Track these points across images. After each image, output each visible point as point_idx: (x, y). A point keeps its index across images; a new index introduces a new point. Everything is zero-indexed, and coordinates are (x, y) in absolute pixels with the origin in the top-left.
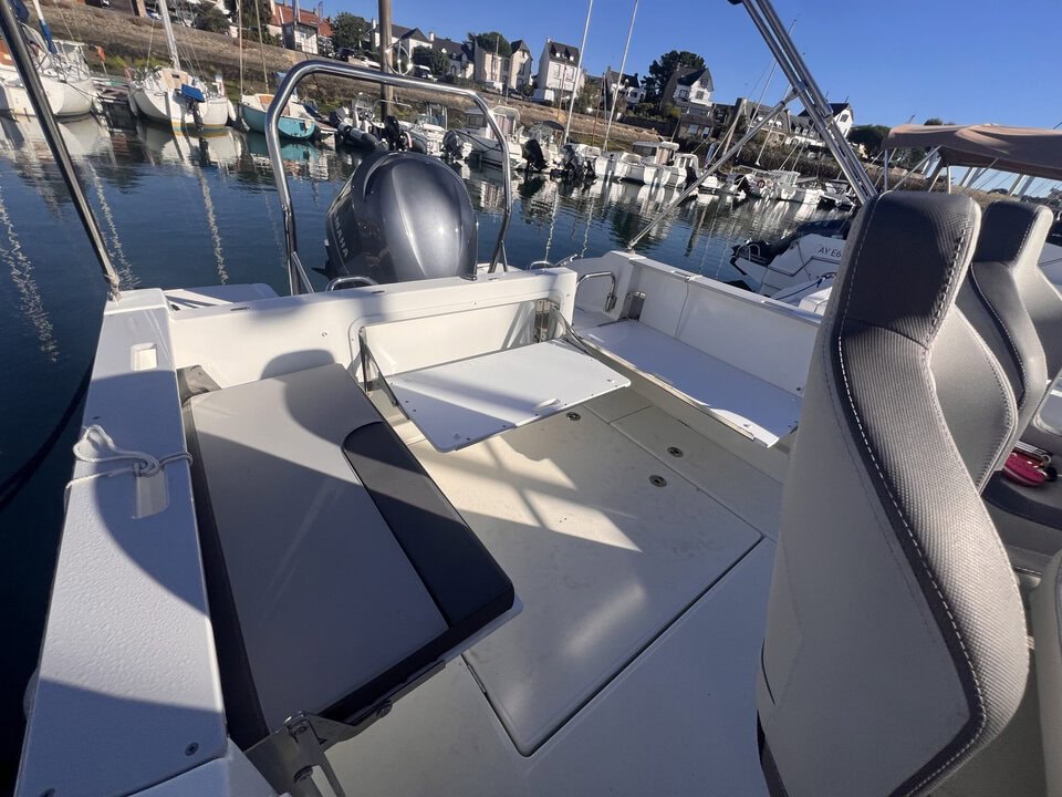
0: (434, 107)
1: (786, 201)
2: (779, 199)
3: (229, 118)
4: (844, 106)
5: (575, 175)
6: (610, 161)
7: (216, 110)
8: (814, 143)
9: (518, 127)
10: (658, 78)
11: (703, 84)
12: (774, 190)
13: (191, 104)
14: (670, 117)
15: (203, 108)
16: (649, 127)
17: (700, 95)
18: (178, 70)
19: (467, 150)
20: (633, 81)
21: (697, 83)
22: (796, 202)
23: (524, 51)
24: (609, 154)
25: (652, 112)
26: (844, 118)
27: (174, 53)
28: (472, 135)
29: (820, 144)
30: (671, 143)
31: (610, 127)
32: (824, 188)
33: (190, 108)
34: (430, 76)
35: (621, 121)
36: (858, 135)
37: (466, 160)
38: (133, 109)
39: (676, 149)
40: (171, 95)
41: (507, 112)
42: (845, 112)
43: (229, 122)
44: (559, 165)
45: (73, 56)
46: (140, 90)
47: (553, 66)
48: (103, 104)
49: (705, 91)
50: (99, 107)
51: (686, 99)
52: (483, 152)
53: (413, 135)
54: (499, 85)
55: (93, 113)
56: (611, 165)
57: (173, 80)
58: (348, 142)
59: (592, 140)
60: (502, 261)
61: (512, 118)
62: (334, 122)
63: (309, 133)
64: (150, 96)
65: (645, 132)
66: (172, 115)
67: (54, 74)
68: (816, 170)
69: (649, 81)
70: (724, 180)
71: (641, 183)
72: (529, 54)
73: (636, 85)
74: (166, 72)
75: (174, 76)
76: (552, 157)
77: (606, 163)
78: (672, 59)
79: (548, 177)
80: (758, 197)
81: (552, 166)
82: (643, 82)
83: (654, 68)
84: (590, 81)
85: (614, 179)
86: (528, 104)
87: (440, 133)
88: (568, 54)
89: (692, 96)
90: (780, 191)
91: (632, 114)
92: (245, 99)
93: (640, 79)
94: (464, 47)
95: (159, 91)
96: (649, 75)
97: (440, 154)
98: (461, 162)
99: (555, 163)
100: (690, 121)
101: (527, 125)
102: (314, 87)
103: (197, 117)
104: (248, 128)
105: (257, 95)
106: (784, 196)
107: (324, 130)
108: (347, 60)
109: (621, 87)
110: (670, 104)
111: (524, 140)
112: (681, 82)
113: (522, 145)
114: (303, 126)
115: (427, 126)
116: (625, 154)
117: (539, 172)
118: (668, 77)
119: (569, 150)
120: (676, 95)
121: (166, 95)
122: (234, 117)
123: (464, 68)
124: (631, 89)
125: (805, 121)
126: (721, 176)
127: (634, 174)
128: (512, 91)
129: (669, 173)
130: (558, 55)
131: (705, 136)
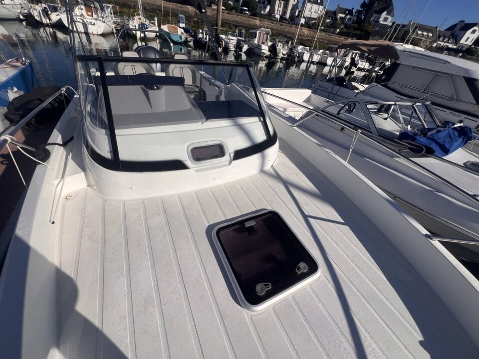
5: (292, 60)
6: (311, 54)
10: (364, 10)
11: (388, 14)
14: (366, 31)
17: (386, 19)
18: (141, 17)
19: (245, 48)
20: (350, 12)
21: (385, 13)
24: (312, 51)
25: (356, 29)
26: (474, 32)
27: (141, 9)
28: (250, 41)
33: (143, 31)
35: (338, 34)
37: (244, 52)
41: (265, 31)
42: (475, 28)
43: (156, 36)
44: (285, 55)
46: (128, 24)
47: (309, 6)
49: (389, 17)
51: (377, 22)
53: (225, 41)
54: (278, 16)
56: (311, 56)
58: (200, 44)
59: (307, 44)
61: (268, 34)
62: (195, 36)
63: (183, 40)
64: (131, 27)
66: (137, 34)
67: (101, 19)
69: (359, 12)
70: (374, 65)
71: (325, 65)
73: (352, 15)
74: (137, 17)
76: (282, 51)
77: (309, 55)
81: (281, 56)
82: (355, 13)
83: (363, 5)
84: (327, 13)
85: (313, 63)
87: (236, 40)
89: (381, 21)
93: (355, 11)
95: (134, 25)
96: (360, 9)
97: (234, 49)
103: (145, 35)
105: (167, 25)
107: (190, 39)
109: (343, 16)
110: (367, 24)
111: (270, 44)
112: (376, 12)
113: (269, 46)
114: (181, 37)
115: (231, 37)
116: (321, 51)
117: (275, 58)
118: (370, 10)
120: (372, 19)
122: (158, 34)
123: (265, 8)
124: (349, 16)
126: (371, 63)
127: (323, 61)
128: (285, 19)
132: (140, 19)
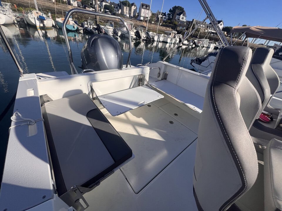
0: (110, 22)
1: (205, 47)
2: (204, 47)
3: (53, 25)
4: (221, 21)
5: (149, 41)
6: (158, 37)
7: (49, 22)
8: (213, 31)
9: (133, 27)
10: (171, 13)
11: (184, 15)
12: (202, 44)
13: (42, 21)
14: (175, 24)
15: (45, 22)
16: (169, 27)
17: (183, 18)
18: (38, 11)
19: (119, 34)
20: (165, 14)
21: (182, 15)
22: (208, 48)
23: (135, 6)
24: (158, 35)
25: (170, 23)
26: (221, 25)
27: (36, 6)
28: (121, 30)
29: (215, 32)
30: (175, 31)
31: (158, 27)
32: (216, 44)
33: (42, 22)
34: (109, 13)
35: (161, 25)
36: (225, 29)
37: (119, 37)
38: (25, 22)
39: (176, 33)
40: (36, 18)
41: (130, 23)
42: (221, 23)
43: (53, 26)
44: (145, 38)
45: (8, 7)
46: (27, 17)
47: (143, 10)
48: (17, 21)
49: (184, 17)
50: (16, 22)
51: (179, 19)
52: (124, 34)
53: (104, 30)
54: (128, 15)
55: (14, 23)
56: (159, 38)
57: (36, 14)
58: (86, 31)
59: (154, 31)
60: (129, 64)
61: (131, 25)
62: (82, 26)
63: (75, 29)
64: (30, 19)
65: (168, 28)
66: (37, 24)
67: (2, 12)
68: (213, 39)
69: (169, 14)
70: (189, 42)
71: (167, 43)
72: (136, 7)
73: (166, 16)
74: (34, 12)
75: (37, 13)
76: (143, 35)
77: (157, 37)
78: (175, 8)
79: (142, 41)
80: (198, 46)
81: (143, 38)
82: (167, 15)
83: (170, 11)
84: (153, 14)
85: (160, 42)
86: (136, 21)
87: (112, 29)
88: (147, 7)
89: (181, 19)
90: (204, 45)
91: (164, 24)
92: (57, 19)
93: (166, 14)
94: (118, 5)
95: (33, 17)
97: (112, 35)
98: (118, 37)
99: (143, 37)
100: (180, 25)
101: (136, 27)
102: (77, 16)
103: (44, 25)
104: (58, 28)
105: (61, 18)
106: (205, 46)
107: (80, 28)
108: (85, 8)
109: (161, 16)
110: (175, 21)
111: (135, 31)
112: (178, 14)
113: (134, 32)
114: (74, 27)
115: (108, 27)
116: (163, 35)
117: (139, 40)
118: (174, 13)
119: (147, 34)
120: (176, 18)
121: (35, 18)
122: (54, 24)
123: (118, 11)
124: (164, 17)
125: (211, 25)
126: (188, 41)
127: (165, 40)
128: (132, 17)
129: (174, 40)
130: (144, 7)
131: (184, 30)
132: (38, 13)
